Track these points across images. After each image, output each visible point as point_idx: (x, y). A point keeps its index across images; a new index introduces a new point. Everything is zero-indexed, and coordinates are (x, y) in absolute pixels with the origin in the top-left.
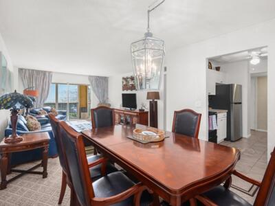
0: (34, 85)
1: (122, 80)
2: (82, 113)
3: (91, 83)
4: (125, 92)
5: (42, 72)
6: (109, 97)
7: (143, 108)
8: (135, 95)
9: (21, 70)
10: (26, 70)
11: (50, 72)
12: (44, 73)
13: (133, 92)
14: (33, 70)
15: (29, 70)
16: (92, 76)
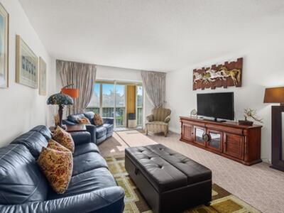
0: (75, 82)
1: (191, 74)
2: (129, 121)
3: (145, 80)
4: (200, 91)
5: (84, 64)
6: (167, 100)
7: (250, 119)
8: (231, 94)
9: (59, 62)
10: (64, 61)
11: (93, 66)
12: (87, 66)
13: (230, 90)
14: (73, 63)
15: (69, 62)
16: (146, 71)
